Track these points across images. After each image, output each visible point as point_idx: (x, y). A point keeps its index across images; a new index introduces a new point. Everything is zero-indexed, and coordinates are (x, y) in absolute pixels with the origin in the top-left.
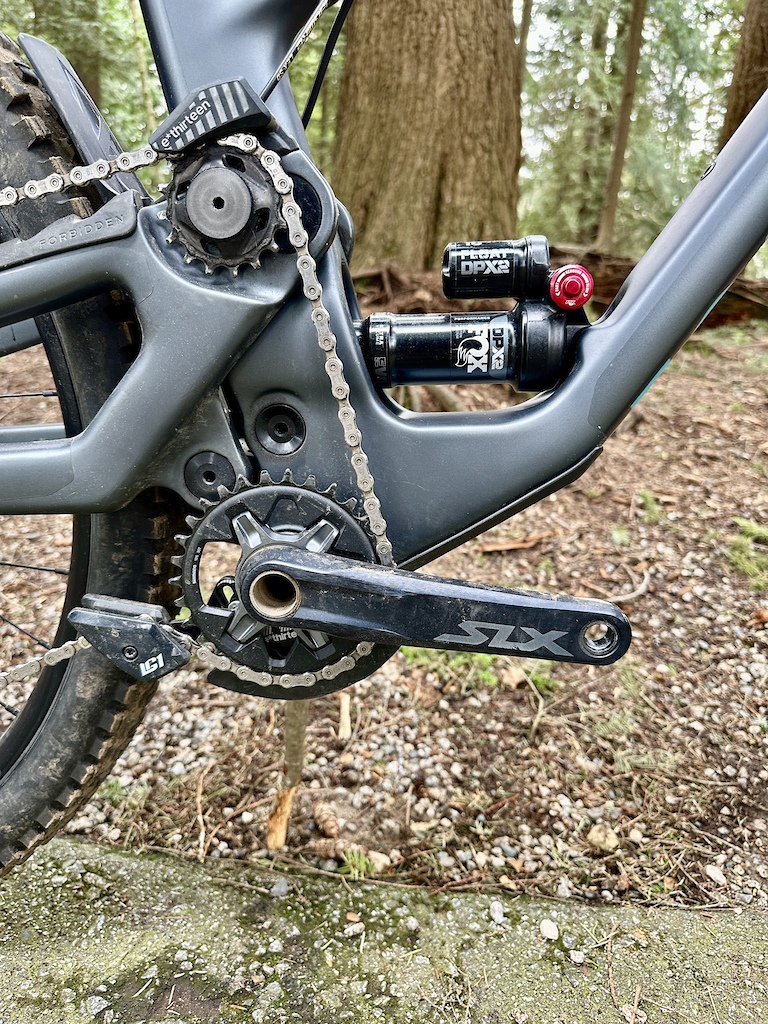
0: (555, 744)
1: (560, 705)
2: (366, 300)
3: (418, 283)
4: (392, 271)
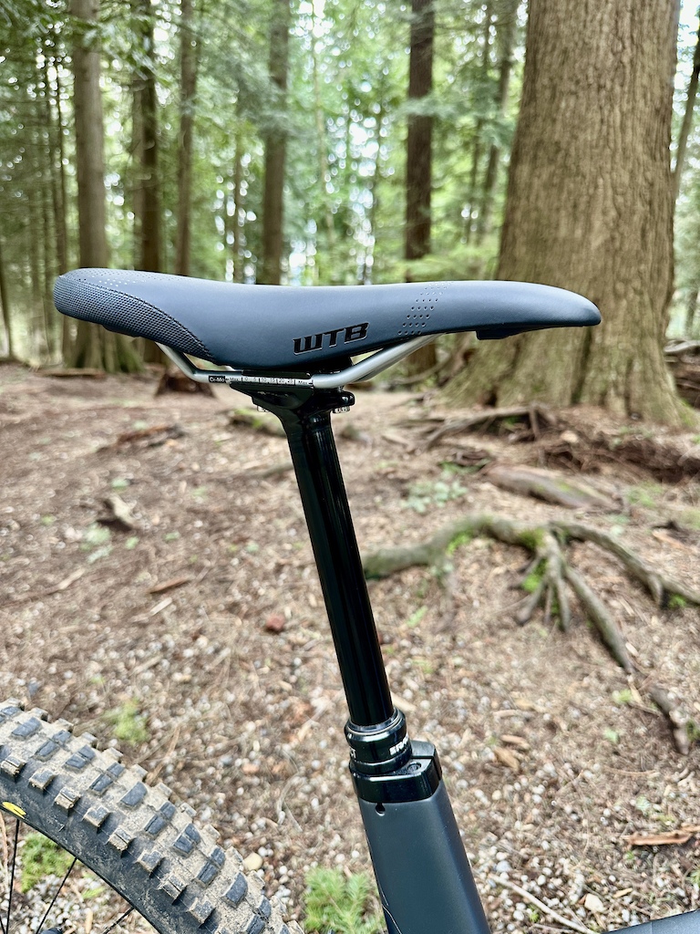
2: (513, 437)
3: (565, 423)
4: (541, 412)
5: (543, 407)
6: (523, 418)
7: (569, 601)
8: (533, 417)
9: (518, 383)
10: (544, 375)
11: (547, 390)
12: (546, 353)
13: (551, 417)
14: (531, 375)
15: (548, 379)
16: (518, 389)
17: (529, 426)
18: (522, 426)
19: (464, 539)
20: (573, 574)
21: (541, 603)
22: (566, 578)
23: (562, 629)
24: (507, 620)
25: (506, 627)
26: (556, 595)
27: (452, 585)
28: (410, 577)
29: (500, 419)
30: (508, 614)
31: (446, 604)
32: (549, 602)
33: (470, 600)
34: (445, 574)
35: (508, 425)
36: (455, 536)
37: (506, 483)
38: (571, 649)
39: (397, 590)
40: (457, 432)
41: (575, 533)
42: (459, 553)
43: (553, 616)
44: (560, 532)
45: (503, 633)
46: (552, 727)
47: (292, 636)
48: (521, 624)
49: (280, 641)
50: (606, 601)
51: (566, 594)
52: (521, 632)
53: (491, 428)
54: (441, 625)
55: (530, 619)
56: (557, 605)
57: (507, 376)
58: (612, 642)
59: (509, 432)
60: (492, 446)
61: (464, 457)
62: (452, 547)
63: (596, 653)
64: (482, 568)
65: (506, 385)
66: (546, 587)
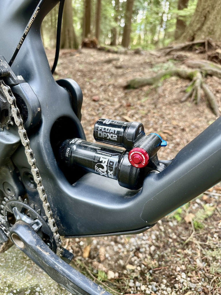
0: (191, 251)
1: (201, 235)
2: (197, 52)
3: (218, 46)
4: (210, 41)
5: (211, 39)
6: (202, 44)
7: (201, 94)
8: (206, 44)
9: (203, 31)
10: (214, 28)
11: (214, 34)
12: (216, 18)
13: (214, 44)
14: (209, 28)
15: (215, 29)
16: (203, 33)
17: (204, 47)
18: (202, 48)
19: (168, 76)
20: (205, 86)
21: (191, 96)
22: (202, 87)
23: (196, 104)
24: (177, 101)
25: (176, 103)
26: (196, 93)
27: (160, 91)
28: (146, 88)
29: (194, 45)
30: (178, 99)
31: (156, 96)
32: (194, 95)
33: (165, 95)
34: (158, 87)
35: (197, 47)
36: (164, 75)
37: (191, 65)
38: (198, 110)
39: (140, 92)
40: (177, 50)
41: (209, 72)
42: (165, 81)
43: (194, 100)
44: (204, 72)
45: (174, 105)
46: (183, 130)
47: (101, 103)
48: (182, 102)
49: (96, 104)
50: (215, 95)
51: (200, 92)
52: (181, 105)
53: (190, 48)
54: (153, 102)
55: (186, 101)
56: (196, 96)
57: (200, 29)
58: (213, 106)
59: (196, 50)
60: (188, 54)
61: (177, 57)
62: (162, 79)
63: (207, 111)
64: (172, 86)
65: (199, 33)
66: (193, 90)
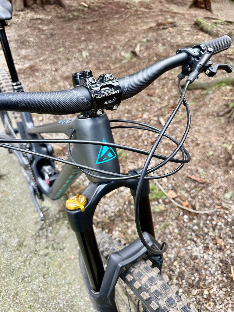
19: (224, 84)
21: (229, 112)
23: (228, 122)
24: (215, 114)
25: (213, 115)
27: (207, 98)
28: (198, 92)
30: (217, 112)
31: (201, 103)
33: (209, 104)
34: (208, 94)
36: (221, 82)
38: (226, 128)
42: (218, 88)
43: (228, 118)
45: (210, 117)
46: (197, 145)
47: (153, 98)
48: (218, 116)
49: (149, 99)
52: (216, 119)
55: (223, 116)
64: (222, 96)
66: (233, 107)
